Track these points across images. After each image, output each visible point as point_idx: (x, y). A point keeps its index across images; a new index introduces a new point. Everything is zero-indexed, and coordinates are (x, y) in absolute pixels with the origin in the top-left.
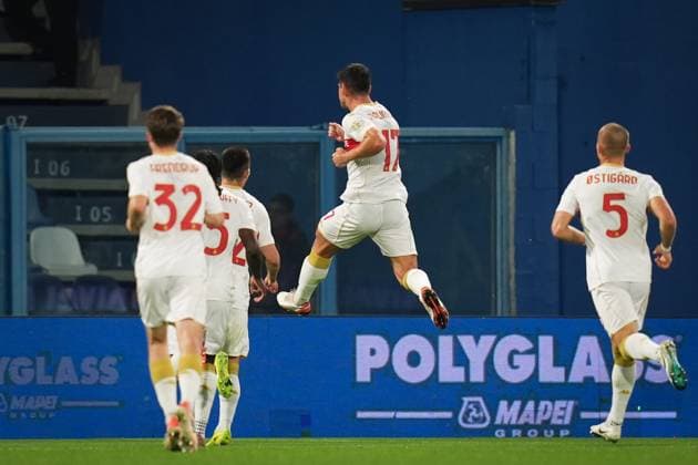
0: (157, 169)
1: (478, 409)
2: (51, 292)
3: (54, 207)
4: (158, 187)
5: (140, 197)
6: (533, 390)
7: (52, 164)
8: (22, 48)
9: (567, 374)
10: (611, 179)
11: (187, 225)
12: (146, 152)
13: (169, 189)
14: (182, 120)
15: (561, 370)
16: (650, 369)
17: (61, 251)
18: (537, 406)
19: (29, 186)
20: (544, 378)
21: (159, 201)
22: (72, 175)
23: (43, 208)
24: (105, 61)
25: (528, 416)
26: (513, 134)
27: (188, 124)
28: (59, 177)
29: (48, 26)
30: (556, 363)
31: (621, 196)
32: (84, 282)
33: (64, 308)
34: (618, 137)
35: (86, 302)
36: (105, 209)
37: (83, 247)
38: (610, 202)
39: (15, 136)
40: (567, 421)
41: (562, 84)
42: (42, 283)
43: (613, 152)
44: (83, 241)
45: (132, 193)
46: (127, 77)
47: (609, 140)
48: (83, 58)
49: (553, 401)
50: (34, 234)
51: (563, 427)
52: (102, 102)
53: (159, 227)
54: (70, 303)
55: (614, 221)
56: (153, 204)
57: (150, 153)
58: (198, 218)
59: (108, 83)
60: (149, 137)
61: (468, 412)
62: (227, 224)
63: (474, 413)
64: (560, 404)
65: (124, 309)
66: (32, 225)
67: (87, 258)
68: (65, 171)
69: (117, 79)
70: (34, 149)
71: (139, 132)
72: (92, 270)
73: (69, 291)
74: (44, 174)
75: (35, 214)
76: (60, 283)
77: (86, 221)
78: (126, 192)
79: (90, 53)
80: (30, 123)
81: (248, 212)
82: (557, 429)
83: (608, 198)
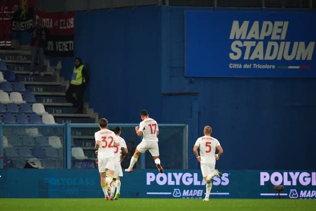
0: (102, 133)
1: (178, 192)
2: (76, 163)
3: (77, 143)
4: (102, 137)
5: (98, 141)
6: (192, 187)
7: (77, 132)
8: (70, 104)
9: (201, 183)
10: (208, 139)
11: (110, 146)
12: (99, 129)
13: (105, 138)
14: (107, 122)
15: (199, 182)
16: (222, 182)
17: (79, 153)
18: (193, 191)
19: (72, 138)
20: (195, 184)
21: (103, 141)
22: (81, 135)
23: (75, 143)
24: (90, 107)
25: (191, 194)
26: (187, 126)
27: (109, 123)
28: (79, 135)
29: (76, 99)
30: (198, 180)
31: (210, 143)
32: (85, 161)
33: (80, 167)
34: (209, 129)
35: (85, 165)
36: (90, 143)
37: (84, 152)
38: (207, 144)
39: (68, 126)
40: (201, 195)
41: (199, 113)
42: (75, 161)
43: (208, 133)
44: (85, 151)
45: (96, 140)
46: (95, 111)
47: (207, 130)
48: (85, 107)
49: (197, 190)
50: (73, 149)
51: (200, 197)
52: (89, 117)
53: (103, 147)
54: (81, 166)
55: (208, 149)
56: (101, 142)
57: (100, 130)
58: (112, 144)
59: (90, 113)
60: (99, 126)
61: (176, 192)
62: (118, 147)
63: (177, 193)
64: (199, 191)
65: (94, 167)
66: (72, 147)
67: (85, 155)
68: (80, 134)
69: (93, 112)
70: (73, 129)
71: (97, 125)
72: (86, 158)
73: (81, 163)
74: (75, 135)
75: (73, 145)
76: (79, 161)
77: (85, 146)
78: (94, 139)
79: (86, 106)
80: (72, 122)
81: (122, 143)
82: (198, 197)
83: (207, 143)
